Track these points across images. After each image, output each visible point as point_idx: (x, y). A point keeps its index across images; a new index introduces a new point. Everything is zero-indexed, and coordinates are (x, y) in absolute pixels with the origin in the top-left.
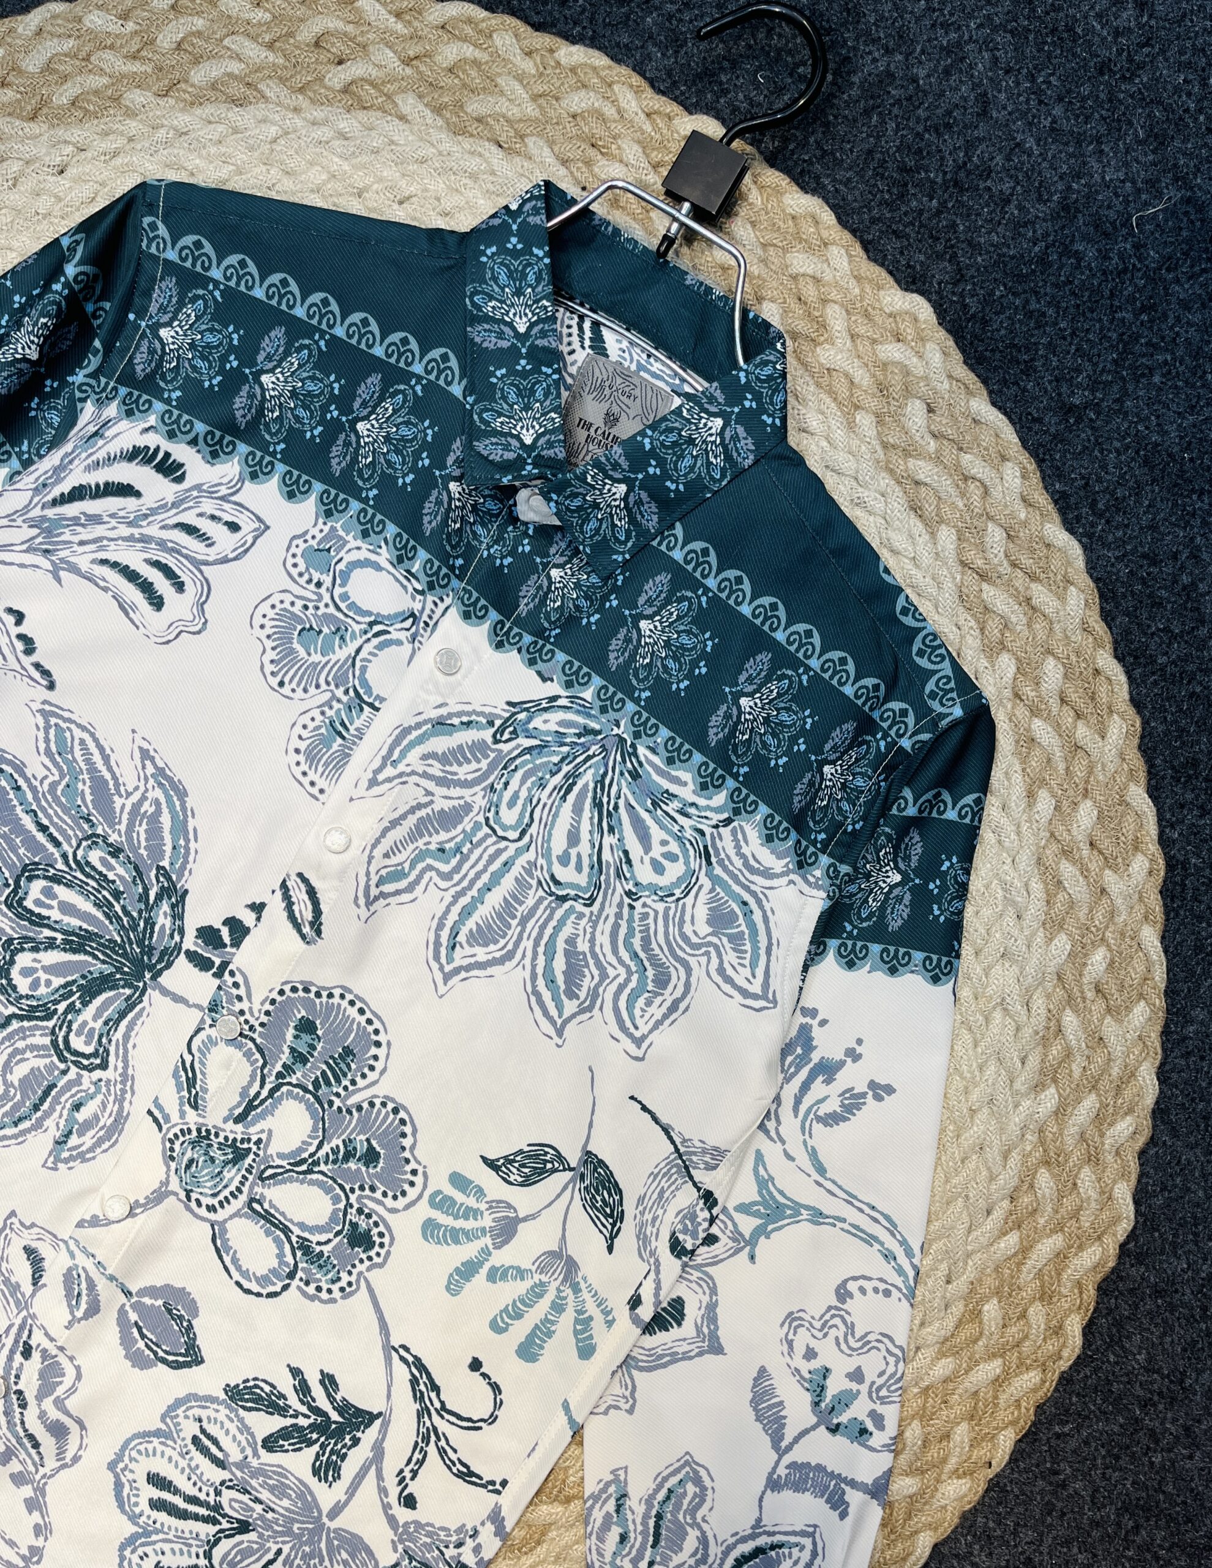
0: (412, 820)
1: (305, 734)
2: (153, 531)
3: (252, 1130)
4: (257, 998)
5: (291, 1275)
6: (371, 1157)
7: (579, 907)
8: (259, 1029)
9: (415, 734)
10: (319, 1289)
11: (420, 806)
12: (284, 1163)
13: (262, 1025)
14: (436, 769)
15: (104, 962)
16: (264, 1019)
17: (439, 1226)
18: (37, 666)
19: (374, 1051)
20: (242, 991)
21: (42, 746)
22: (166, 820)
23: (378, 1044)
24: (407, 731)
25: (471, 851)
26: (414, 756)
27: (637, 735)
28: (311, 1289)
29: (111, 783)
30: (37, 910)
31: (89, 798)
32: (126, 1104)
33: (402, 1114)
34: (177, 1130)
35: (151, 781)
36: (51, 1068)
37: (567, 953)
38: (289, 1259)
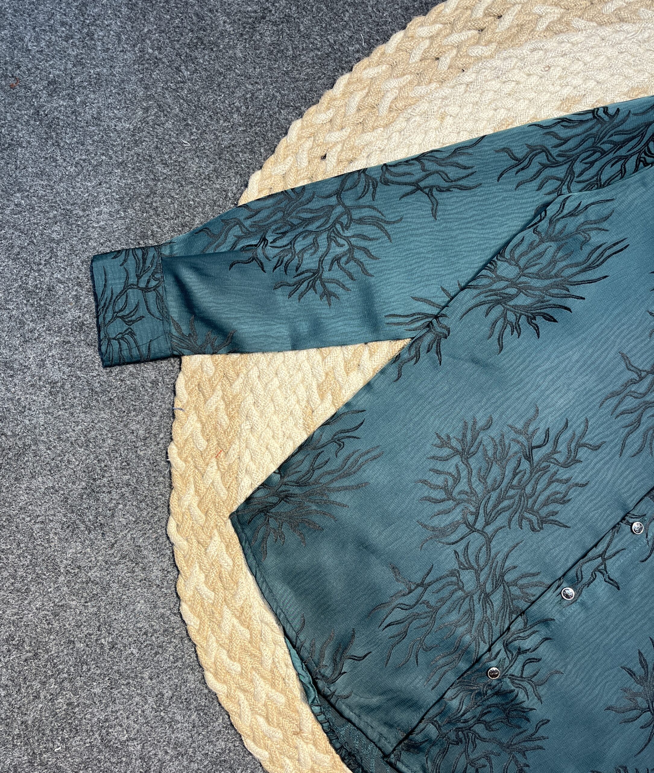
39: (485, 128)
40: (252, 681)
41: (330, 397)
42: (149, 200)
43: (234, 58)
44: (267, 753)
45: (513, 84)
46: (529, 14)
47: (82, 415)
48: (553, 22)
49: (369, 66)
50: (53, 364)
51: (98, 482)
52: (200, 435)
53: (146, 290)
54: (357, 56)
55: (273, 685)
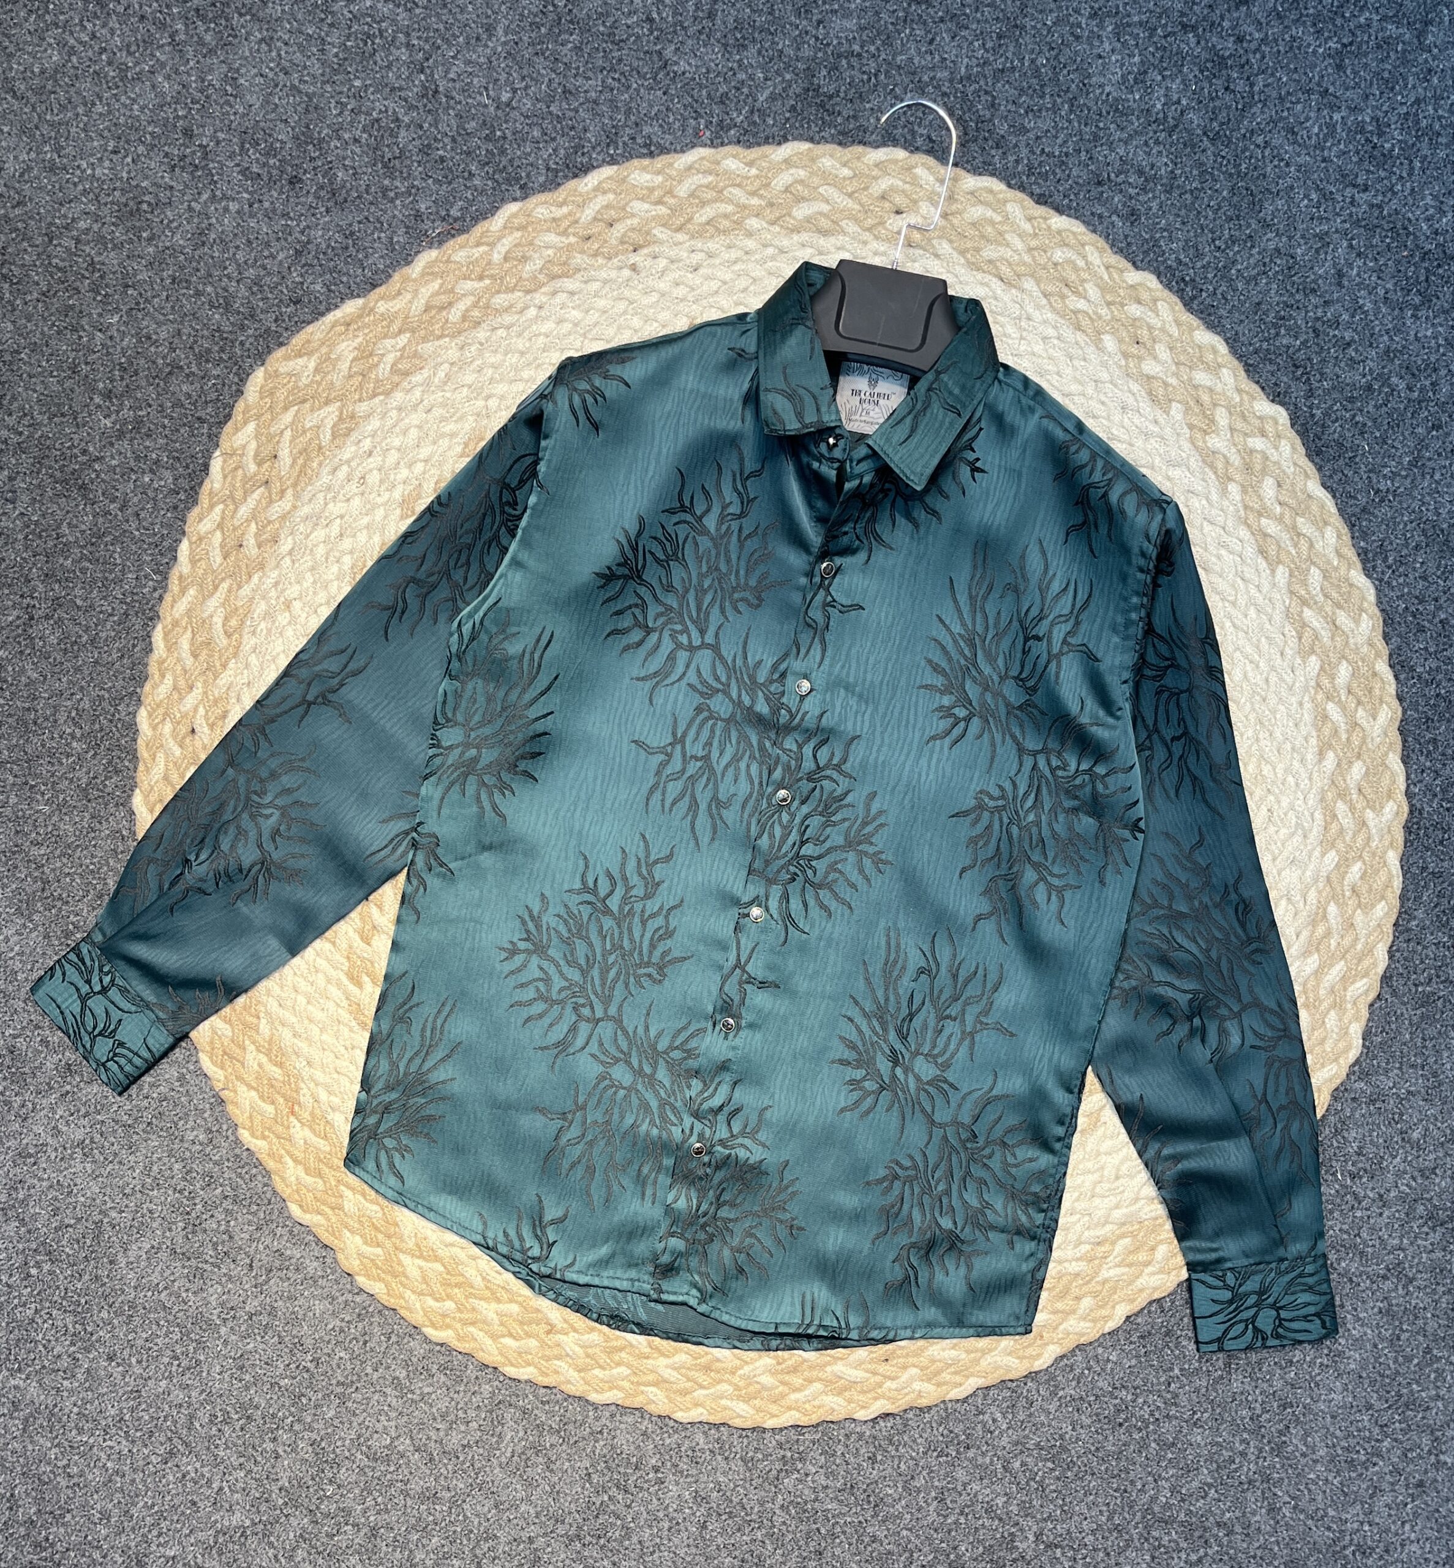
39: (340, 588)
40: (474, 1309)
41: (366, 979)
42: (47, 893)
43: (31, 683)
44: (531, 1369)
45: (338, 521)
46: (304, 432)
47: (132, 1158)
48: (334, 426)
49: (174, 601)
50: (67, 1124)
51: (193, 1215)
52: (260, 1102)
53: (104, 991)
54: (156, 595)
55: (498, 1301)
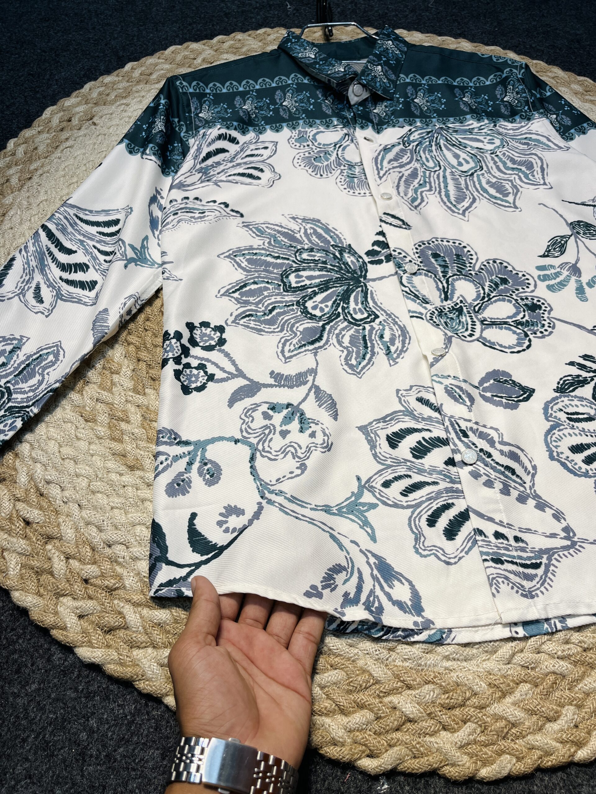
0: (402, 183)
1: (343, 183)
2: (239, 161)
3: (454, 299)
4: (411, 253)
5: (526, 335)
6: (504, 281)
7: (480, 173)
8: (421, 265)
9: (380, 157)
10: (541, 332)
11: (401, 178)
12: (478, 302)
13: (421, 262)
14: (396, 164)
15: (341, 286)
16: (420, 260)
17: (553, 286)
18: (232, 211)
19: (466, 250)
20: (404, 254)
21: (254, 235)
22: (320, 231)
23: (465, 247)
24: (376, 159)
25: (429, 179)
26: (385, 163)
27: (444, 124)
28: (539, 334)
29: (290, 232)
30: (299, 285)
31: (286, 240)
32: (399, 323)
33: (498, 261)
34: (429, 315)
35: (304, 224)
36: (357, 331)
37: (491, 186)
38: (518, 331)
